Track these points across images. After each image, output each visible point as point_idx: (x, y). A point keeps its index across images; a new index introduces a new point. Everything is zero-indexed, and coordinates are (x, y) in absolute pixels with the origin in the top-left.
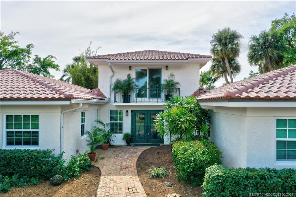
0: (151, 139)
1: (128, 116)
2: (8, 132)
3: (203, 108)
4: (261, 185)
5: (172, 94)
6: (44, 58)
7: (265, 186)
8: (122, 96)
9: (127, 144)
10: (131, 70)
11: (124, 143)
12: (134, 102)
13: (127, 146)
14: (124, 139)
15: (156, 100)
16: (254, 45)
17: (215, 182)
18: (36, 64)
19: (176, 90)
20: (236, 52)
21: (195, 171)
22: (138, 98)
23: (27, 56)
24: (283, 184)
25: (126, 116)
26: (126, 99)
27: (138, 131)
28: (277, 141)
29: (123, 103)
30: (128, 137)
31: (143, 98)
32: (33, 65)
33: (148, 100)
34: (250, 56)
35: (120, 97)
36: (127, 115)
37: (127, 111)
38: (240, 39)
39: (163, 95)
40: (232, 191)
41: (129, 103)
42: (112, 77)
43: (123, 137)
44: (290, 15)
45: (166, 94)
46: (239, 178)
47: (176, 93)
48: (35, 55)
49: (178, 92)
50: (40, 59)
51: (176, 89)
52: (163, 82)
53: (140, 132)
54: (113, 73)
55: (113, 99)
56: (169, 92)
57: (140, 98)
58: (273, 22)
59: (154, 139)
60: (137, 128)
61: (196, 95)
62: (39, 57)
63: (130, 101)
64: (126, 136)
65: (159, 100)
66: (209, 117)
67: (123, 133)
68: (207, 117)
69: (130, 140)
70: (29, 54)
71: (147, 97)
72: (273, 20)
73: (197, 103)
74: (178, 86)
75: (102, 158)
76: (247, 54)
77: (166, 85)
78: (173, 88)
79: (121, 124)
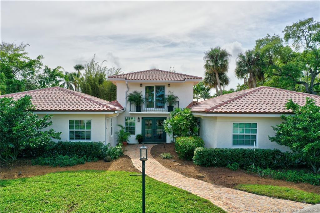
0: (157, 139)
1: (139, 121)
2: (70, 132)
3: (195, 116)
4: (221, 155)
5: (173, 105)
6: (54, 69)
7: (223, 155)
8: (135, 107)
9: (139, 143)
10: (142, 86)
11: (136, 142)
12: (144, 111)
13: (139, 144)
14: (137, 139)
15: (161, 110)
16: (241, 62)
17: (199, 154)
18: (46, 74)
19: (176, 103)
20: (225, 68)
21: (189, 152)
22: (148, 108)
23: (39, 67)
24: (232, 154)
25: (138, 121)
26: (139, 109)
27: (147, 133)
28: (233, 135)
29: (137, 112)
30: (140, 137)
31: (151, 108)
32: (43, 75)
33: (155, 110)
34: (237, 71)
35: (133, 107)
37: (139, 118)
38: (229, 57)
39: (166, 106)
40: (208, 158)
41: (141, 112)
42: (127, 92)
43: (136, 138)
44: (272, 35)
45: (169, 105)
46: (211, 152)
47: (176, 104)
48: (46, 66)
49: (177, 104)
50: (49, 69)
51: (176, 101)
52: (166, 97)
53: (148, 134)
54: (128, 89)
55: (128, 109)
56: (171, 104)
57: (149, 108)
58: (257, 41)
59: (159, 139)
60: (146, 132)
61: (190, 107)
62: (49, 68)
63: (142, 110)
64: (139, 136)
65: (163, 110)
66: (199, 122)
67: (136, 134)
68: (198, 122)
69: (141, 140)
70: (40, 65)
71: (154, 107)
72: (257, 40)
73: (191, 113)
74: (177, 100)
76: (235, 69)
77: (168, 98)
78: (173, 101)
79: (134, 128)
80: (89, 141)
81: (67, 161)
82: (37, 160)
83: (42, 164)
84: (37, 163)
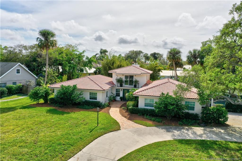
2: (90, 96)
5: (136, 85)
10: (123, 75)
11: (120, 100)
14: (120, 98)
18: (86, 60)
22: (125, 86)
26: (121, 86)
28: (145, 103)
33: (128, 86)
35: (119, 85)
36: (121, 91)
37: (122, 89)
39: (133, 84)
42: (117, 78)
48: (86, 56)
51: (138, 83)
54: (117, 76)
61: (144, 86)
62: (88, 57)
63: (123, 87)
65: (132, 86)
67: (120, 96)
69: (122, 99)
75: (112, 104)
77: (135, 81)
79: (119, 94)
80: (96, 100)
81: (87, 108)
82: (78, 106)
83: (79, 108)
84: (78, 107)
